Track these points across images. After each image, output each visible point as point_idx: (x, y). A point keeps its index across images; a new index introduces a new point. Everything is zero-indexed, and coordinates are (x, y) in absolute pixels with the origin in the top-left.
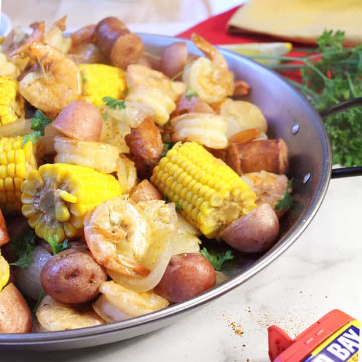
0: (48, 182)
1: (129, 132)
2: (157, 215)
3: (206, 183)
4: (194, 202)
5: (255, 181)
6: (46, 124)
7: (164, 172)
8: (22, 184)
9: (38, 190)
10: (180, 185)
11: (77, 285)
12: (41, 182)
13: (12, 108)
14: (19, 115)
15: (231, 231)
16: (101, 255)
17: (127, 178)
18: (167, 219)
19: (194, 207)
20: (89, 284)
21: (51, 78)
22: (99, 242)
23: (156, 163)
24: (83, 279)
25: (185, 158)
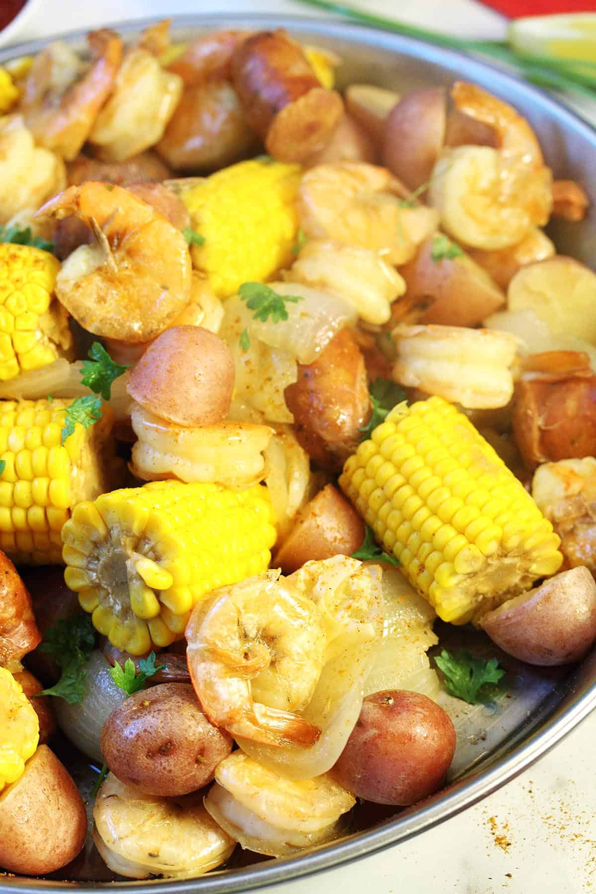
0: (115, 533)
1: (293, 380)
2: (341, 595)
3: (449, 522)
4: (423, 556)
5: (568, 485)
6: (114, 378)
7: (367, 477)
8: (64, 528)
9: (96, 545)
10: (396, 514)
11: (170, 771)
12: (102, 531)
13: (43, 332)
14: (57, 341)
15: (498, 624)
16: (219, 707)
17: (288, 484)
18: (362, 604)
19: (422, 568)
20: (196, 766)
21: (126, 264)
22: (215, 680)
23: (350, 450)
24: (182, 760)
25: (409, 451)
